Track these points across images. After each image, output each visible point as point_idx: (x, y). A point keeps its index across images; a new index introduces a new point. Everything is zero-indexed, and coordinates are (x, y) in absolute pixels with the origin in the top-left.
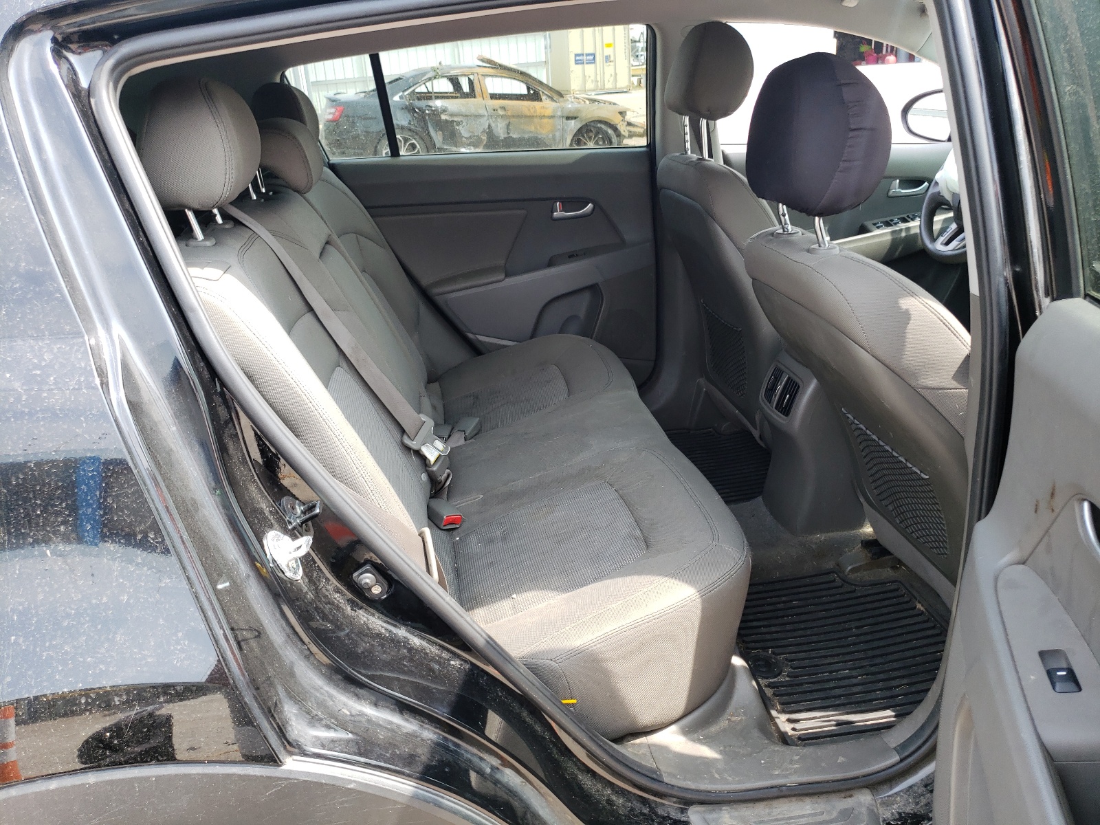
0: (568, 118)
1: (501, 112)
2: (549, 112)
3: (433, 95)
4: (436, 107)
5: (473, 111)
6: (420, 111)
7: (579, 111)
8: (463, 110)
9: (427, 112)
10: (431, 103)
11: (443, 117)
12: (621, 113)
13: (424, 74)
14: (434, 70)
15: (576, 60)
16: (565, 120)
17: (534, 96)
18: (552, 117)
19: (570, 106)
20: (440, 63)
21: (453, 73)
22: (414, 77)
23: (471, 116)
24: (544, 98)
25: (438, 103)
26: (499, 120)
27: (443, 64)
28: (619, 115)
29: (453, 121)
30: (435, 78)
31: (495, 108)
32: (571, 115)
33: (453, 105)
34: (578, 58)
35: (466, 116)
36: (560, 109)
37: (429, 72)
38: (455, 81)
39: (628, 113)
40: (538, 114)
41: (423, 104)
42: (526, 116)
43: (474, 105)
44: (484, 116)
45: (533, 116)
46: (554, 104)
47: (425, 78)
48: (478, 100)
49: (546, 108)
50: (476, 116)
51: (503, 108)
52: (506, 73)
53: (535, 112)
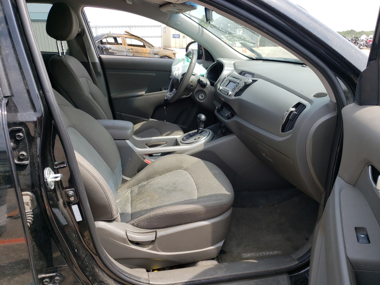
0: (155, 54)
1: (131, 51)
2: (148, 52)
3: (107, 43)
4: (107, 47)
5: (121, 49)
6: (101, 48)
7: (159, 52)
8: (117, 49)
9: (104, 49)
10: (105, 46)
11: (110, 51)
12: (174, 54)
13: (104, 35)
14: (107, 34)
15: (173, 37)
16: (154, 55)
17: (144, 46)
18: (149, 53)
19: (156, 50)
20: (110, 32)
21: (114, 36)
22: (100, 36)
23: (120, 51)
24: (146, 47)
25: (108, 46)
26: (130, 53)
27: (111, 32)
28: (173, 55)
29: (113, 53)
30: (108, 37)
31: (129, 49)
32: (156, 53)
33: (114, 47)
34: (174, 36)
35: (118, 51)
36: (152, 51)
37: (106, 35)
38: (115, 39)
39: (176, 54)
40: (144, 52)
41: (102, 46)
42: (140, 53)
43: (121, 48)
44: (124, 51)
45: (143, 53)
46: (150, 49)
47: (104, 37)
48: (123, 46)
49: (147, 50)
50: (122, 51)
51: (132, 49)
52: (133, 37)
53: (143, 51)
